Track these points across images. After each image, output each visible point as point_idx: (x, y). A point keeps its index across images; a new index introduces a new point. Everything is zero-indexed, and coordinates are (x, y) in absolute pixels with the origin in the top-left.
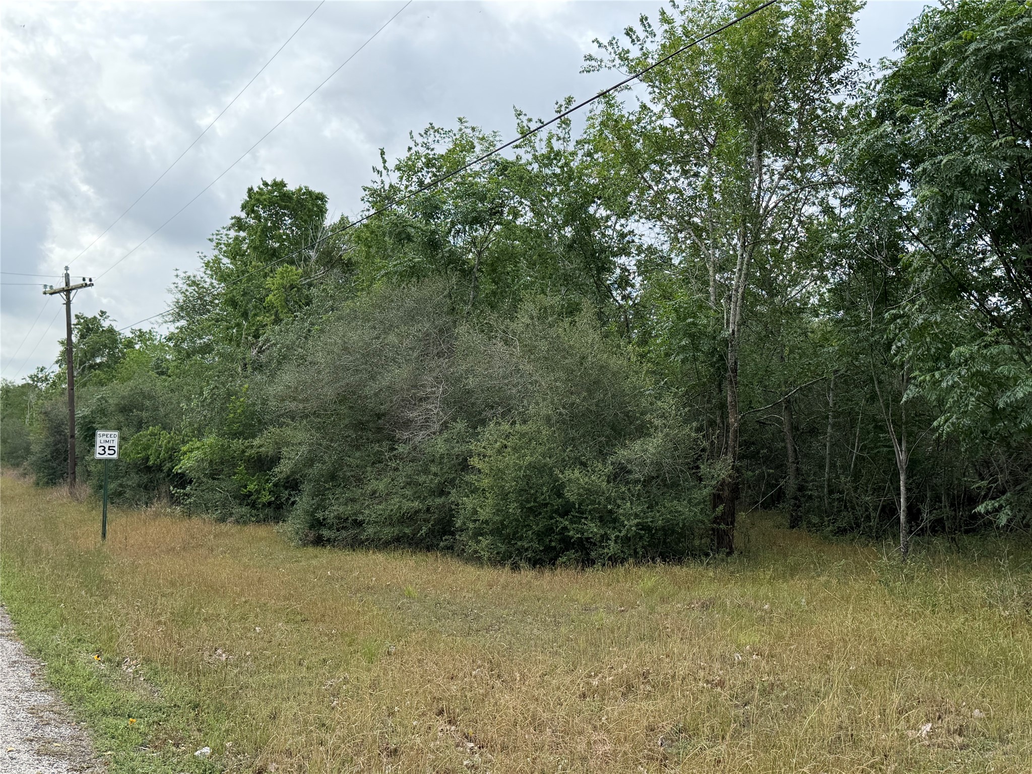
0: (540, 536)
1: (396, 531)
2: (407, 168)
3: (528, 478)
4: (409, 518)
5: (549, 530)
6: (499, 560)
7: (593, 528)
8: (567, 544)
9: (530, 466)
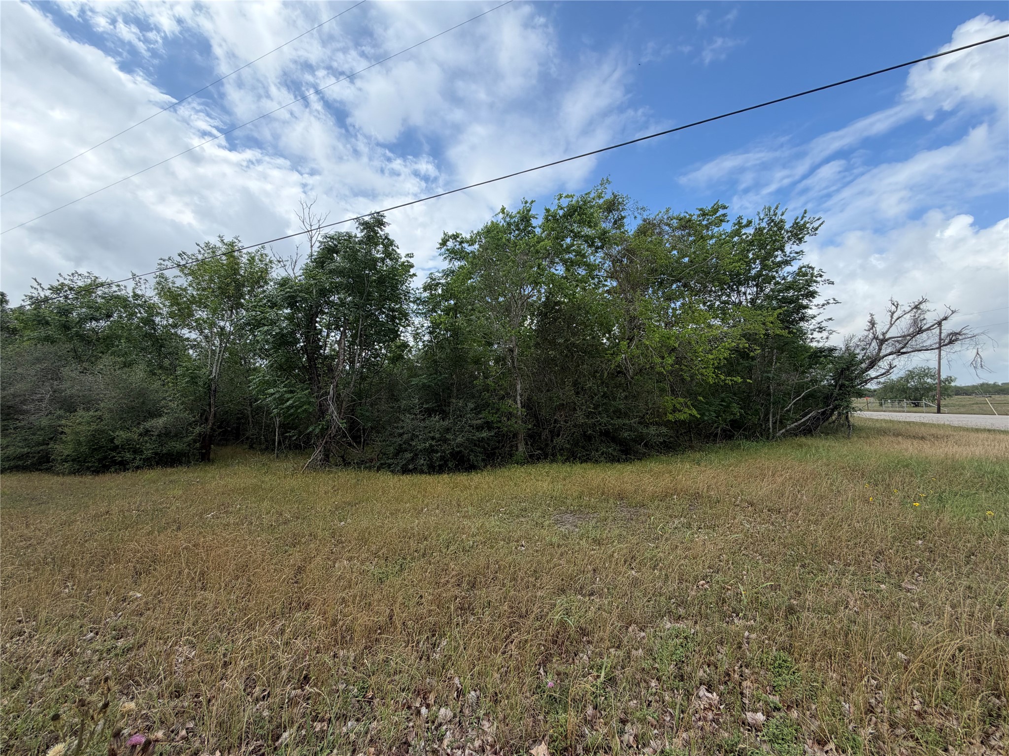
0: (100, 461)
1: (12, 463)
2: (56, 290)
3: (94, 436)
4: (21, 457)
5: (105, 458)
6: (73, 473)
7: (128, 456)
8: (114, 463)
9: (95, 431)
